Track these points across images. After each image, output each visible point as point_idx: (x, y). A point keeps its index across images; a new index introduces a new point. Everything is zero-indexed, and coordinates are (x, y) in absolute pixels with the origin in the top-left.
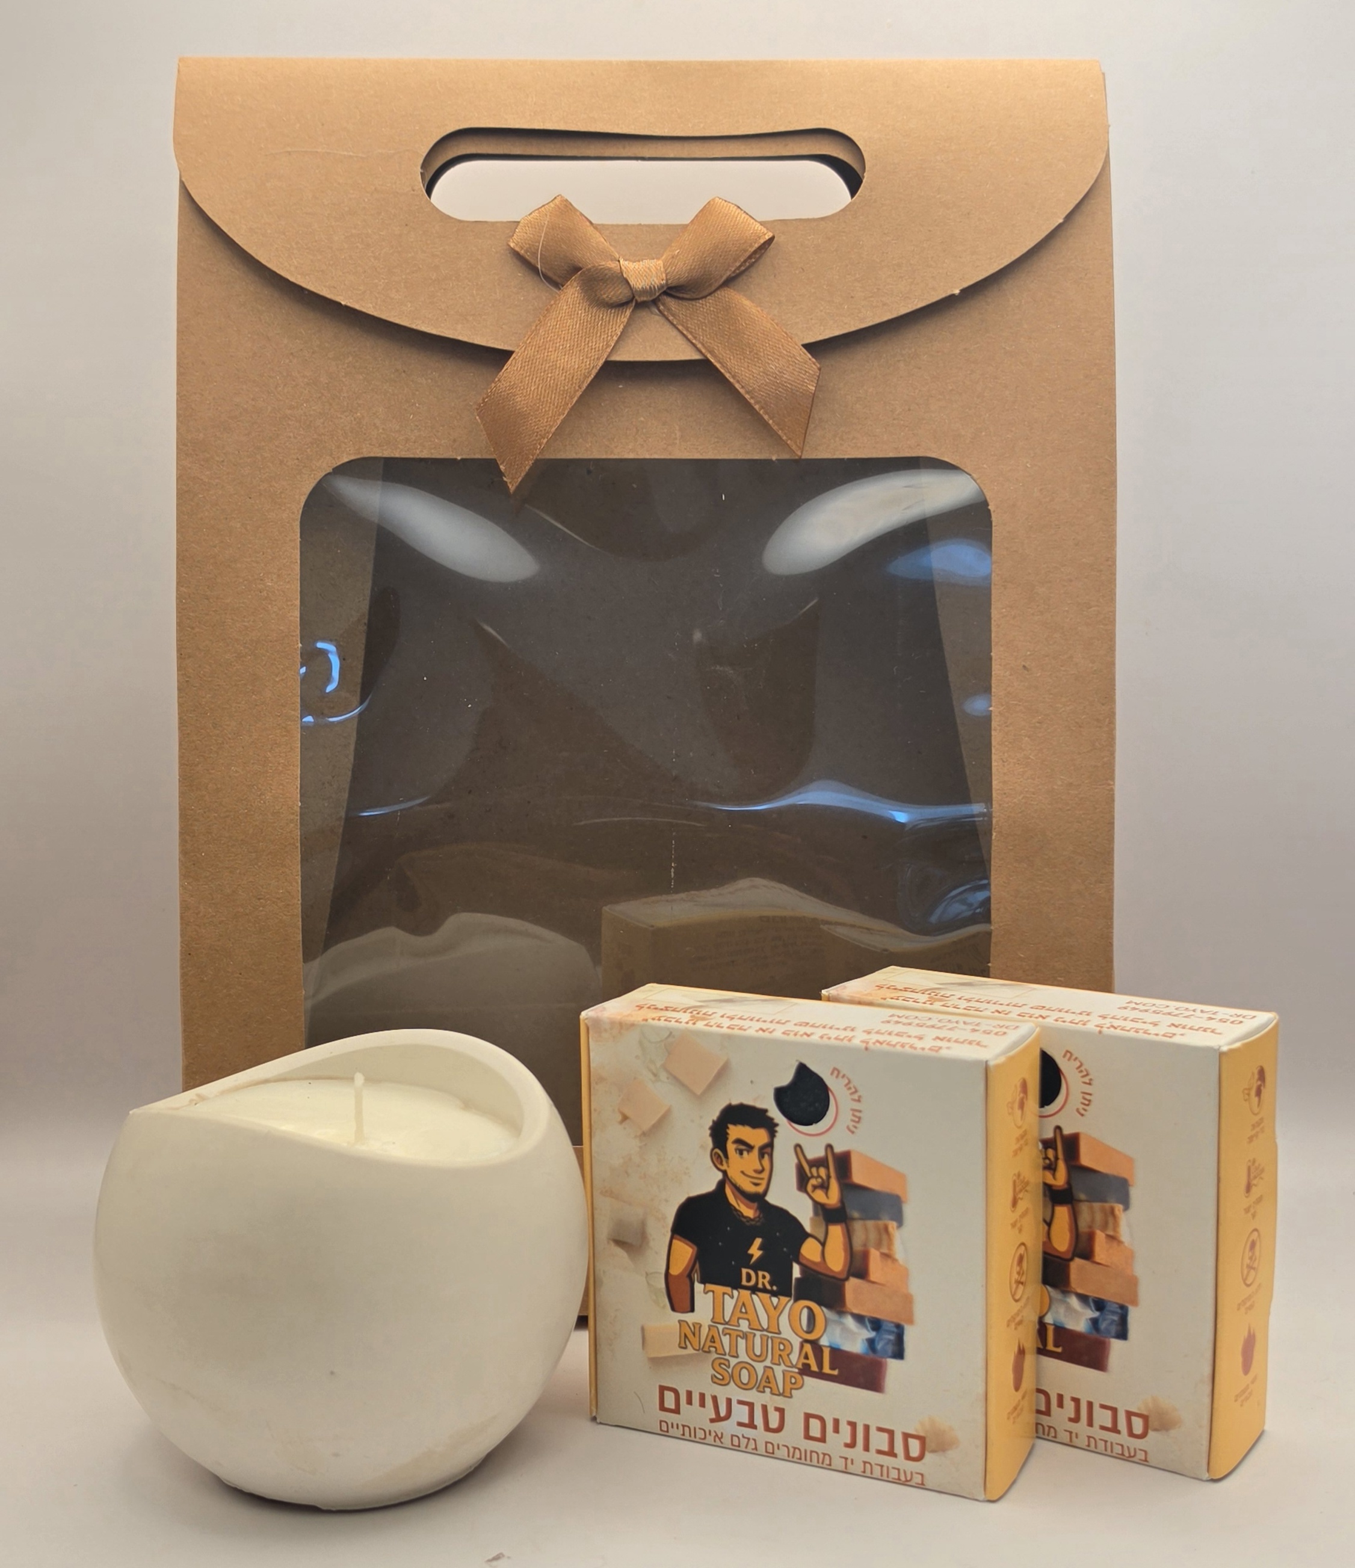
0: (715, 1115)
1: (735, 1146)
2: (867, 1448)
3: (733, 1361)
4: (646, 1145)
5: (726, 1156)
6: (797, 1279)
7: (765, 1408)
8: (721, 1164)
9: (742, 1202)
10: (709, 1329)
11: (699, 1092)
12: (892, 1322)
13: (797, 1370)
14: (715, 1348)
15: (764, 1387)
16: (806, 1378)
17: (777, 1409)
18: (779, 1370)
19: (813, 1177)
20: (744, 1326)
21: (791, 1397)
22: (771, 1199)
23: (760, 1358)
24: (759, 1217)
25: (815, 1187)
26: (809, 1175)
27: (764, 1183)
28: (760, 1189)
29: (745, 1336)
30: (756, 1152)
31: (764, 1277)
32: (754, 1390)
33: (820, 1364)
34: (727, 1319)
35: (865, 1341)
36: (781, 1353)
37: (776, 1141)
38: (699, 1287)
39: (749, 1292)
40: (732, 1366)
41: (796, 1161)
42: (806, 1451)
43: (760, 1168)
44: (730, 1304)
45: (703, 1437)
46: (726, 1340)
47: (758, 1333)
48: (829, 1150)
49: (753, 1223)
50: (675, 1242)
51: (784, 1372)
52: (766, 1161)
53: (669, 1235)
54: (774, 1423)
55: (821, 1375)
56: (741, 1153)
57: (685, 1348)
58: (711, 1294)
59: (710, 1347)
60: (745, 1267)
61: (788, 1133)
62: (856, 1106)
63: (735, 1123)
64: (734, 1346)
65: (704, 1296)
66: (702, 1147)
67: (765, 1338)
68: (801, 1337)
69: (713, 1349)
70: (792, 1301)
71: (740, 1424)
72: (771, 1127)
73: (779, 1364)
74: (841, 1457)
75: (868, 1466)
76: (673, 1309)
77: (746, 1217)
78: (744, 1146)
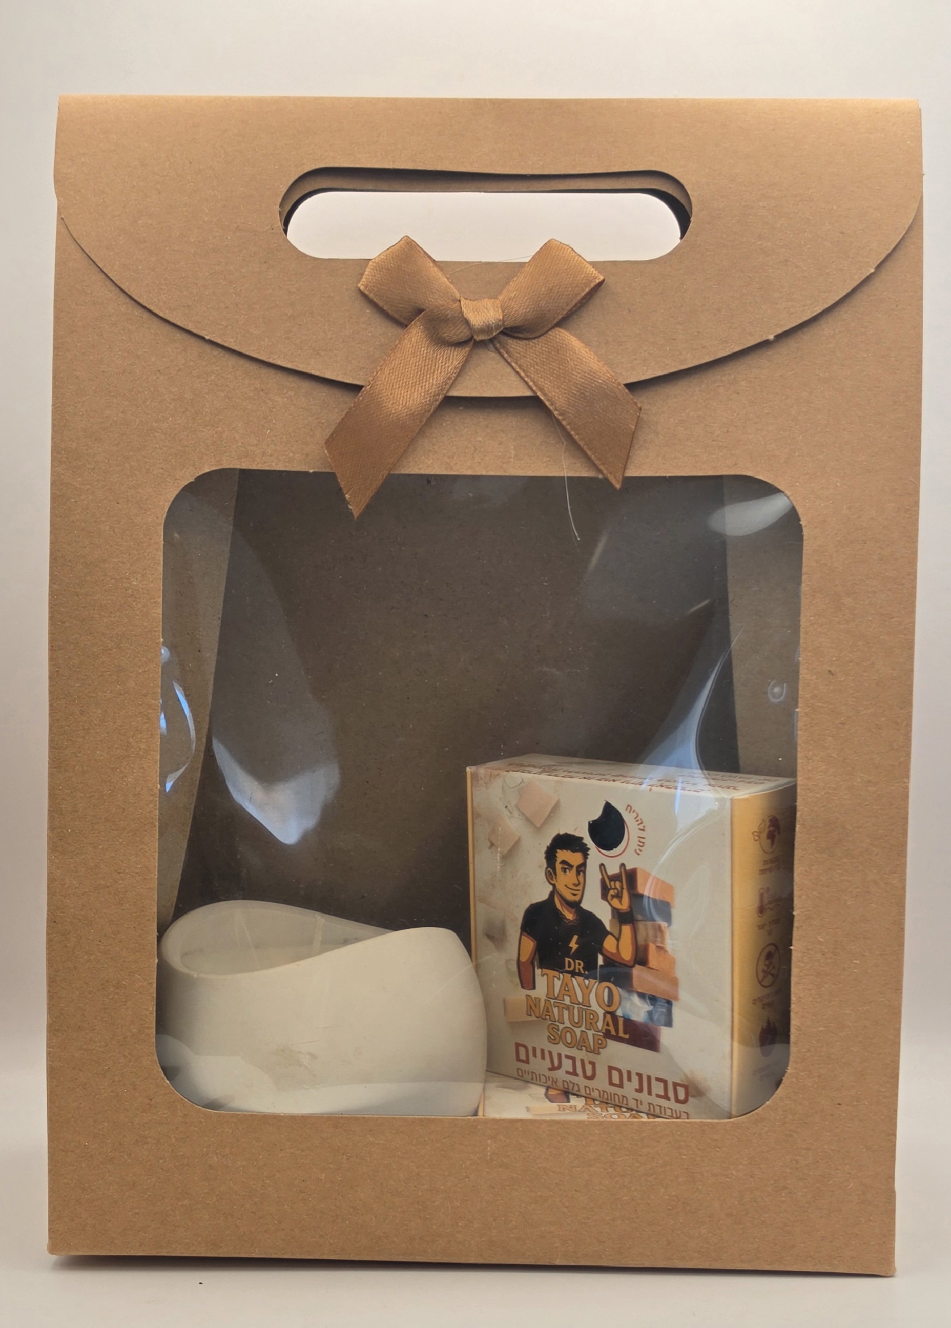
0: (548, 842)
1: (561, 866)
2: (650, 1093)
3: (561, 1026)
4: (504, 865)
5: (556, 874)
6: (601, 966)
7: (582, 1061)
8: (552, 880)
9: (566, 909)
10: (545, 1003)
11: (538, 826)
12: (664, 999)
13: (602, 1034)
14: (549, 1016)
15: (582, 1046)
16: (608, 1040)
17: (591, 1062)
18: (590, 1033)
19: (612, 889)
20: (567, 1000)
21: (599, 1054)
22: (585, 905)
23: (577, 1025)
24: (576, 919)
25: (613, 896)
26: (609, 887)
27: (580, 893)
28: (577, 898)
29: (568, 1008)
30: (574, 869)
31: (579, 964)
32: (575, 1048)
33: (617, 1030)
34: (556, 995)
35: (646, 1014)
36: (591, 1021)
37: (588, 861)
38: (538, 972)
39: (570, 975)
40: (560, 1029)
41: (600, 877)
42: (611, 1094)
43: (577, 883)
44: (558, 983)
45: (544, 1081)
46: (556, 1010)
47: (576, 1006)
48: (622, 867)
49: (572, 924)
50: (523, 937)
51: (594, 1035)
52: (581, 877)
53: (519, 931)
54: (589, 1073)
55: (617, 1038)
56: (565, 872)
57: (531, 1016)
58: (545, 976)
59: (546, 1015)
60: (568, 957)
61: (595, 855)
62: (642, 834)
63: (561, 849)
64: (561, 1015)
65: (542, 978)
66: (540, 867)
67: (581, 1010)
68: (604, 1010)
69: (548, 1017)
70: (597, 983)
71: (568, 1073)
72: (584, 850)
73: (590, 1030)
74: (634, 1099)
75: (651, 1106)
76: (523, 987)
77: (567, 919)
78: (567, 865)
